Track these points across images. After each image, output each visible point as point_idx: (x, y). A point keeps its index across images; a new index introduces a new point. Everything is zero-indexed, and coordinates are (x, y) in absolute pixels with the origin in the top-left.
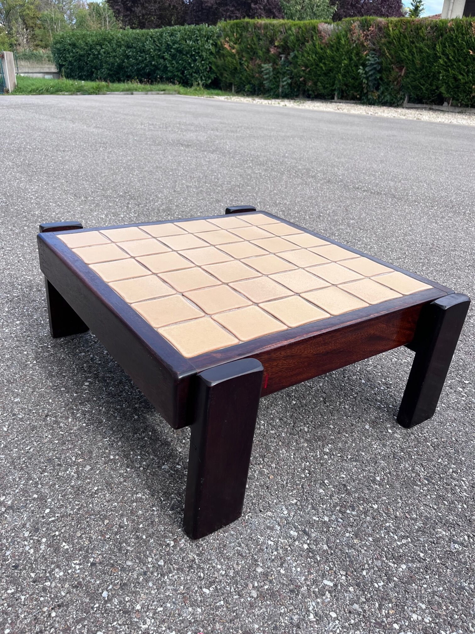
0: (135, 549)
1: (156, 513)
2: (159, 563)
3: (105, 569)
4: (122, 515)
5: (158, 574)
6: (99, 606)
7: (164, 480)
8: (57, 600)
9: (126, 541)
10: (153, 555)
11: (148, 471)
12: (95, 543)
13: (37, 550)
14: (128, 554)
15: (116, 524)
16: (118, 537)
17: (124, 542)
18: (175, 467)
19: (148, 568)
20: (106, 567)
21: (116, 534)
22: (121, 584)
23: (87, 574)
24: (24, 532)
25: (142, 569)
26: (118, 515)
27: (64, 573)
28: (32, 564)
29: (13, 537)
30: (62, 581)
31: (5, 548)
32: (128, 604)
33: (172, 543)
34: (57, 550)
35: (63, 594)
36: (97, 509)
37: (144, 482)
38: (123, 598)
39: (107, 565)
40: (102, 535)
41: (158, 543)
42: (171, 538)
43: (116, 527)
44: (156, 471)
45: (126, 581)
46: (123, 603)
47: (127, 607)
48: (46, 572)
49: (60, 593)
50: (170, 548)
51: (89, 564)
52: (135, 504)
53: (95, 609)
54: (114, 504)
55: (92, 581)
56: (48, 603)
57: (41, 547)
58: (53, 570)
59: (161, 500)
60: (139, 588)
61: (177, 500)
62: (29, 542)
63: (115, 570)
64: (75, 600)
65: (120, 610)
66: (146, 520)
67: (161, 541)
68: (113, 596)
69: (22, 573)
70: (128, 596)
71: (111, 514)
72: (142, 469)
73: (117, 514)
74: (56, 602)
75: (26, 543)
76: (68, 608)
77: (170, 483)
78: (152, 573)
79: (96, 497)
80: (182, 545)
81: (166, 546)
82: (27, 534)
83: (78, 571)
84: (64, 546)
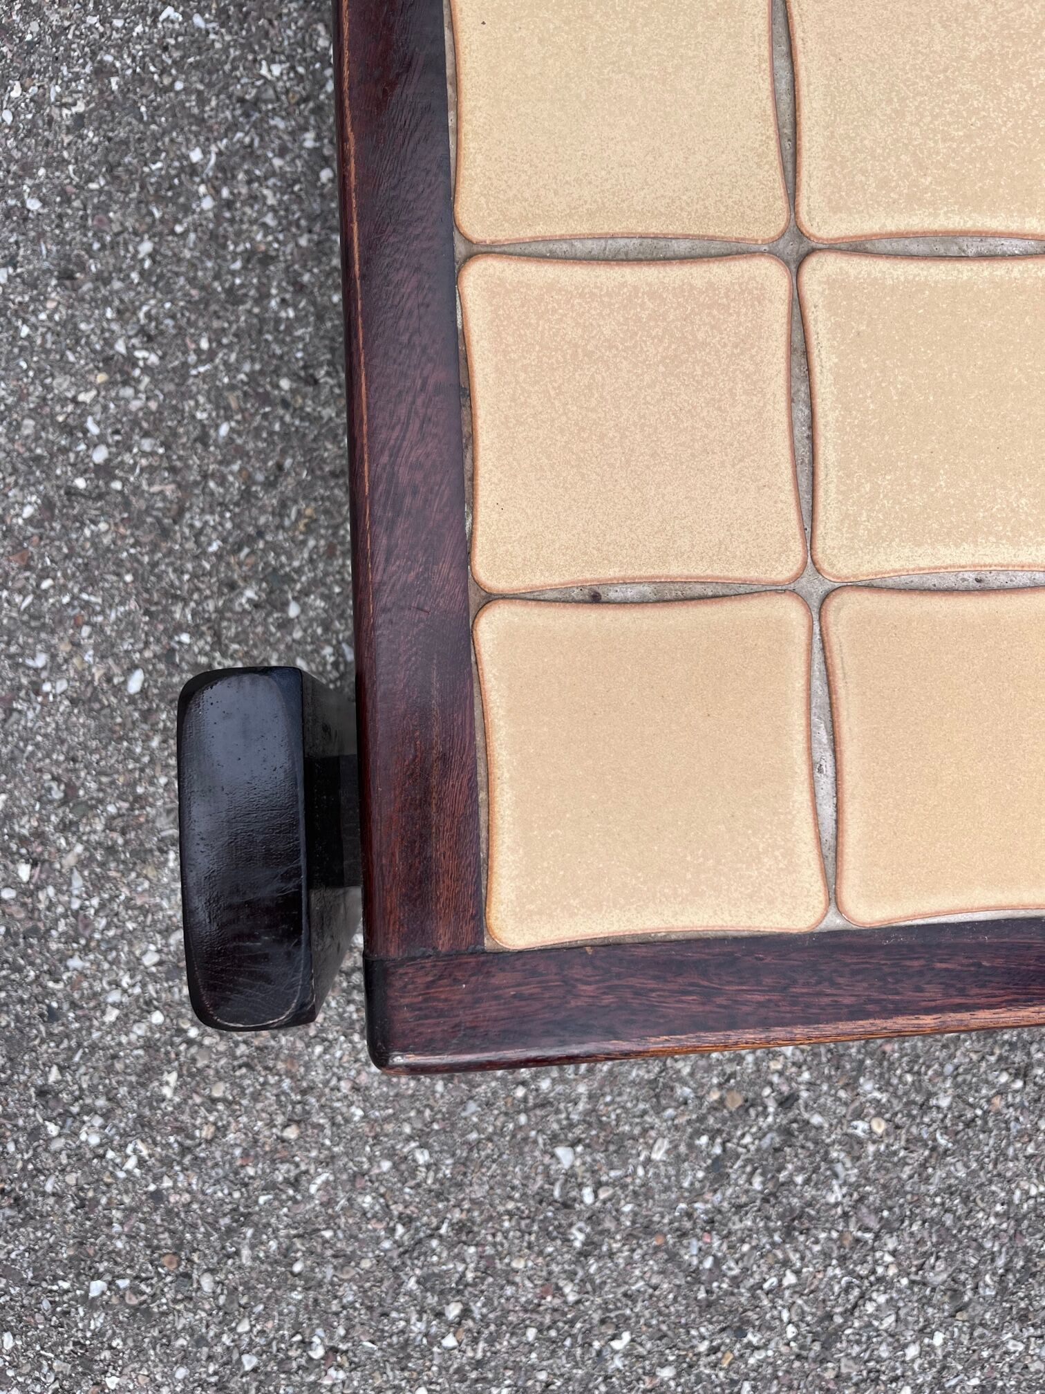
0: (252, 1268)
1: (387, 1245)
2: (245, 1358)
3: (161, 1236)
4: (331, 1160)
5: (215, 1373)
6: (67, 1292)
7: (513, 1188)
8: (25, 1185)
9: (260, 1229)
10: (259, 1327)
11: (523, 1119)
12: (218, 1154)
13: (123, 1023)
14: (230, 1262)
15: (297, 1165)
16: (262, 1200)
17: (256, 1225)
18: (580, 1186)
19: (218, 1336)
20: (166, 1235)
21: (270, 1187)
22: (145, 1302)
23: (127, 1200)
24: (152, 947)
25: (208, 1326)
26: (329, 1149)
27: (100, 1145)
28: (79, 1045)
29: (122, 936)
30: (79, 1156)
31: (83, 942)
32: (106, 1354)
33: (318, 1353)
34: (149, 1073)
35: (49, 1188)
36: (317, 1075)
37: (474, 1136)
38: (114, 1333)
39: (173, 1233)
40: (245, 1154)
41: (297, 1315)
42: (331, 1338)
43: (288, 1171)
44: (535, 1142)
45: (156, 1310)
46: (102, 1343)
47: (97, 1358)
48: (80, 1098)
49: (47, 1177)
50: (301, 1356)
51: (152, 1187)
52: (386, 1165)
53: (55, 1288)
54: (353, 1109)
55: (117, 1228)
56: (9, 1171)
57: (135, 1028)
58: (91, 1111)
59: (438, 1228)
60: (156, 1354)
61: (463, 1275)
62: (133, 986)
63: (170, 1263)
64: (48, 1226)
65: (83, 1346)
66: (352, 1236)
67: (310, 1319)
68: (107, 1306)
69: (44, 1047)
70: (124, 1341)
71: (321, 1127)
72: (520, 1092)
73: (327, 1142)
74: (21, 1189)
75: (126, 981)
76: (24, 1224)
77: (510, 1214)
78: (210, 1358)
79: (351, 1042)
80: (327, 1382)
81: (303, 1341)
82: (150, 959)
83: (122, 1175)
84: (167, 1083)
